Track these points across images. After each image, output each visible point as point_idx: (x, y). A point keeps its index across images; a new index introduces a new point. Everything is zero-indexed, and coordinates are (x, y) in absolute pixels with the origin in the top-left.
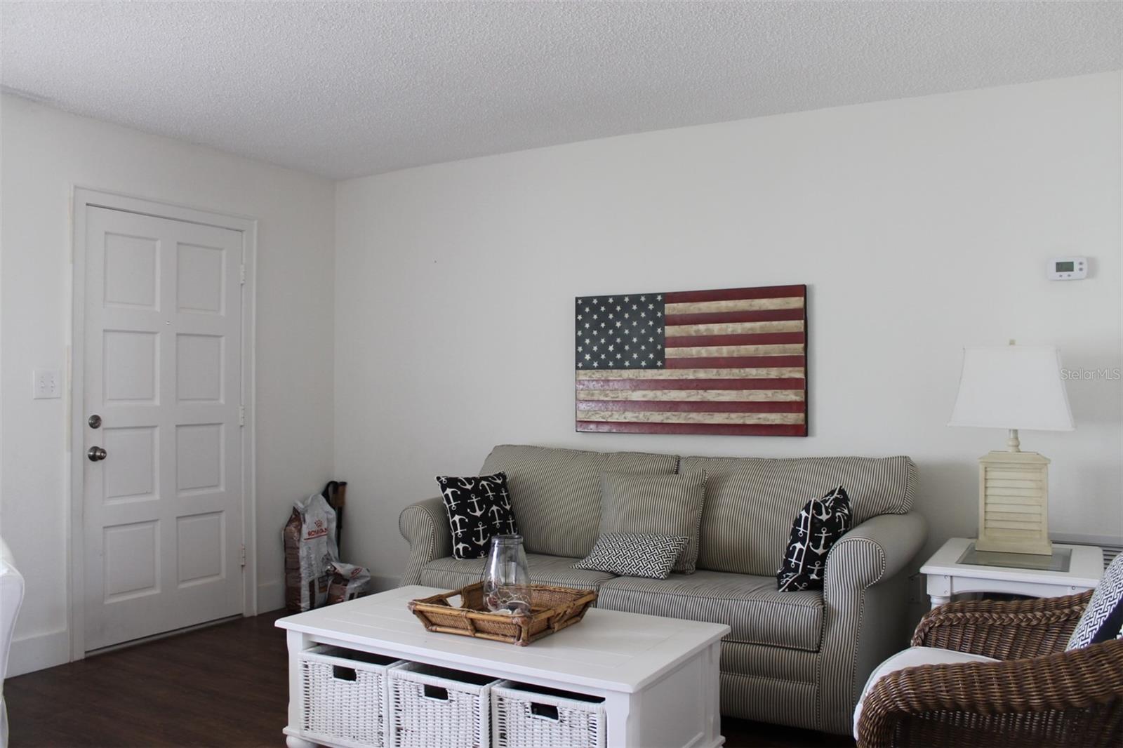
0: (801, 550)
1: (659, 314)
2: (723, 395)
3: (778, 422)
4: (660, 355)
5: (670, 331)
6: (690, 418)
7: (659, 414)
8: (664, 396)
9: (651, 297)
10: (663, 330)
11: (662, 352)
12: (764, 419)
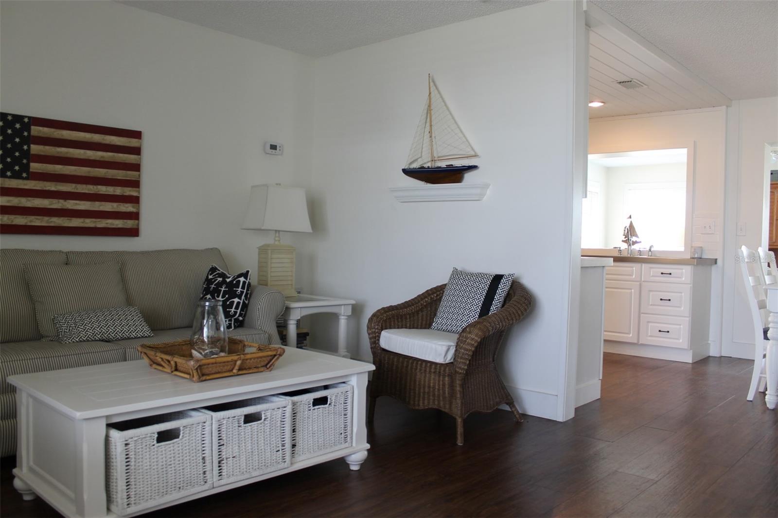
0: (238, 303)
1: (26, 134)
2: (79, 204)
3: (120, 226)
4: (25, 169)
5: (35, 149)
6: (51, 222)
7: (23, 218)
8: (28, 202)
9: (18, 118)
10: (29, 147)
11: (28, 165)
12: (111, 224)
